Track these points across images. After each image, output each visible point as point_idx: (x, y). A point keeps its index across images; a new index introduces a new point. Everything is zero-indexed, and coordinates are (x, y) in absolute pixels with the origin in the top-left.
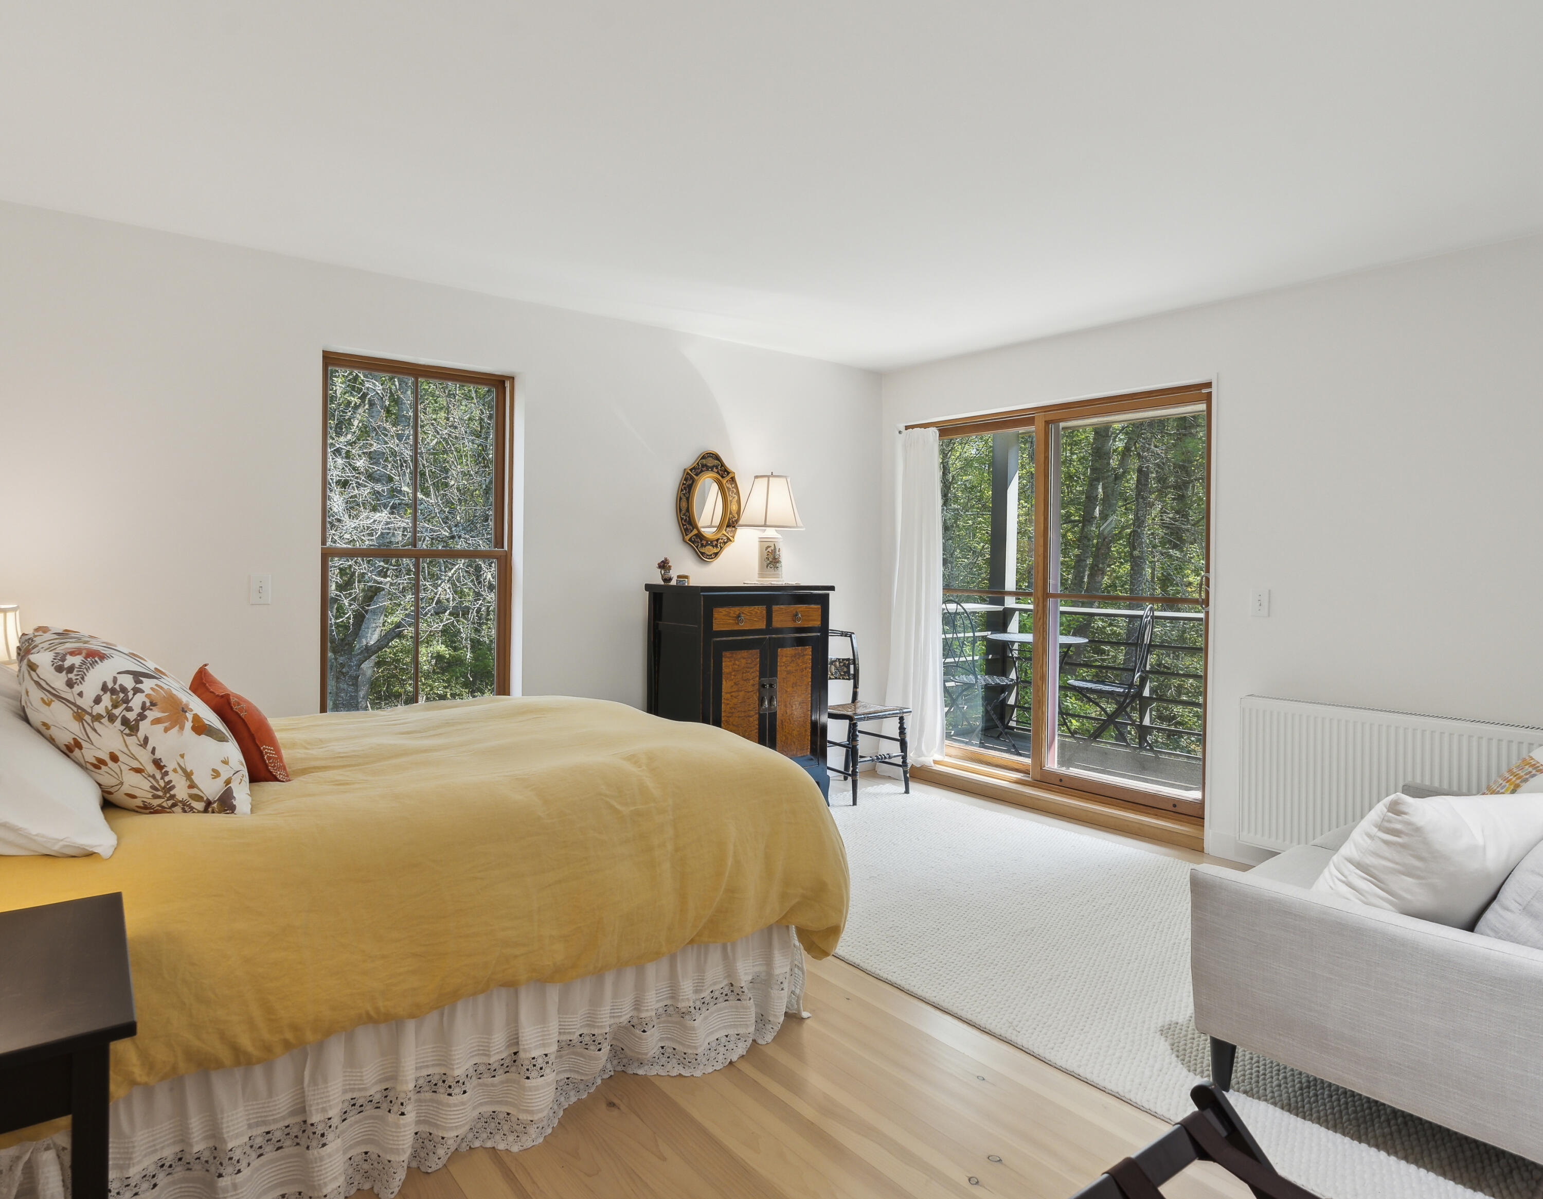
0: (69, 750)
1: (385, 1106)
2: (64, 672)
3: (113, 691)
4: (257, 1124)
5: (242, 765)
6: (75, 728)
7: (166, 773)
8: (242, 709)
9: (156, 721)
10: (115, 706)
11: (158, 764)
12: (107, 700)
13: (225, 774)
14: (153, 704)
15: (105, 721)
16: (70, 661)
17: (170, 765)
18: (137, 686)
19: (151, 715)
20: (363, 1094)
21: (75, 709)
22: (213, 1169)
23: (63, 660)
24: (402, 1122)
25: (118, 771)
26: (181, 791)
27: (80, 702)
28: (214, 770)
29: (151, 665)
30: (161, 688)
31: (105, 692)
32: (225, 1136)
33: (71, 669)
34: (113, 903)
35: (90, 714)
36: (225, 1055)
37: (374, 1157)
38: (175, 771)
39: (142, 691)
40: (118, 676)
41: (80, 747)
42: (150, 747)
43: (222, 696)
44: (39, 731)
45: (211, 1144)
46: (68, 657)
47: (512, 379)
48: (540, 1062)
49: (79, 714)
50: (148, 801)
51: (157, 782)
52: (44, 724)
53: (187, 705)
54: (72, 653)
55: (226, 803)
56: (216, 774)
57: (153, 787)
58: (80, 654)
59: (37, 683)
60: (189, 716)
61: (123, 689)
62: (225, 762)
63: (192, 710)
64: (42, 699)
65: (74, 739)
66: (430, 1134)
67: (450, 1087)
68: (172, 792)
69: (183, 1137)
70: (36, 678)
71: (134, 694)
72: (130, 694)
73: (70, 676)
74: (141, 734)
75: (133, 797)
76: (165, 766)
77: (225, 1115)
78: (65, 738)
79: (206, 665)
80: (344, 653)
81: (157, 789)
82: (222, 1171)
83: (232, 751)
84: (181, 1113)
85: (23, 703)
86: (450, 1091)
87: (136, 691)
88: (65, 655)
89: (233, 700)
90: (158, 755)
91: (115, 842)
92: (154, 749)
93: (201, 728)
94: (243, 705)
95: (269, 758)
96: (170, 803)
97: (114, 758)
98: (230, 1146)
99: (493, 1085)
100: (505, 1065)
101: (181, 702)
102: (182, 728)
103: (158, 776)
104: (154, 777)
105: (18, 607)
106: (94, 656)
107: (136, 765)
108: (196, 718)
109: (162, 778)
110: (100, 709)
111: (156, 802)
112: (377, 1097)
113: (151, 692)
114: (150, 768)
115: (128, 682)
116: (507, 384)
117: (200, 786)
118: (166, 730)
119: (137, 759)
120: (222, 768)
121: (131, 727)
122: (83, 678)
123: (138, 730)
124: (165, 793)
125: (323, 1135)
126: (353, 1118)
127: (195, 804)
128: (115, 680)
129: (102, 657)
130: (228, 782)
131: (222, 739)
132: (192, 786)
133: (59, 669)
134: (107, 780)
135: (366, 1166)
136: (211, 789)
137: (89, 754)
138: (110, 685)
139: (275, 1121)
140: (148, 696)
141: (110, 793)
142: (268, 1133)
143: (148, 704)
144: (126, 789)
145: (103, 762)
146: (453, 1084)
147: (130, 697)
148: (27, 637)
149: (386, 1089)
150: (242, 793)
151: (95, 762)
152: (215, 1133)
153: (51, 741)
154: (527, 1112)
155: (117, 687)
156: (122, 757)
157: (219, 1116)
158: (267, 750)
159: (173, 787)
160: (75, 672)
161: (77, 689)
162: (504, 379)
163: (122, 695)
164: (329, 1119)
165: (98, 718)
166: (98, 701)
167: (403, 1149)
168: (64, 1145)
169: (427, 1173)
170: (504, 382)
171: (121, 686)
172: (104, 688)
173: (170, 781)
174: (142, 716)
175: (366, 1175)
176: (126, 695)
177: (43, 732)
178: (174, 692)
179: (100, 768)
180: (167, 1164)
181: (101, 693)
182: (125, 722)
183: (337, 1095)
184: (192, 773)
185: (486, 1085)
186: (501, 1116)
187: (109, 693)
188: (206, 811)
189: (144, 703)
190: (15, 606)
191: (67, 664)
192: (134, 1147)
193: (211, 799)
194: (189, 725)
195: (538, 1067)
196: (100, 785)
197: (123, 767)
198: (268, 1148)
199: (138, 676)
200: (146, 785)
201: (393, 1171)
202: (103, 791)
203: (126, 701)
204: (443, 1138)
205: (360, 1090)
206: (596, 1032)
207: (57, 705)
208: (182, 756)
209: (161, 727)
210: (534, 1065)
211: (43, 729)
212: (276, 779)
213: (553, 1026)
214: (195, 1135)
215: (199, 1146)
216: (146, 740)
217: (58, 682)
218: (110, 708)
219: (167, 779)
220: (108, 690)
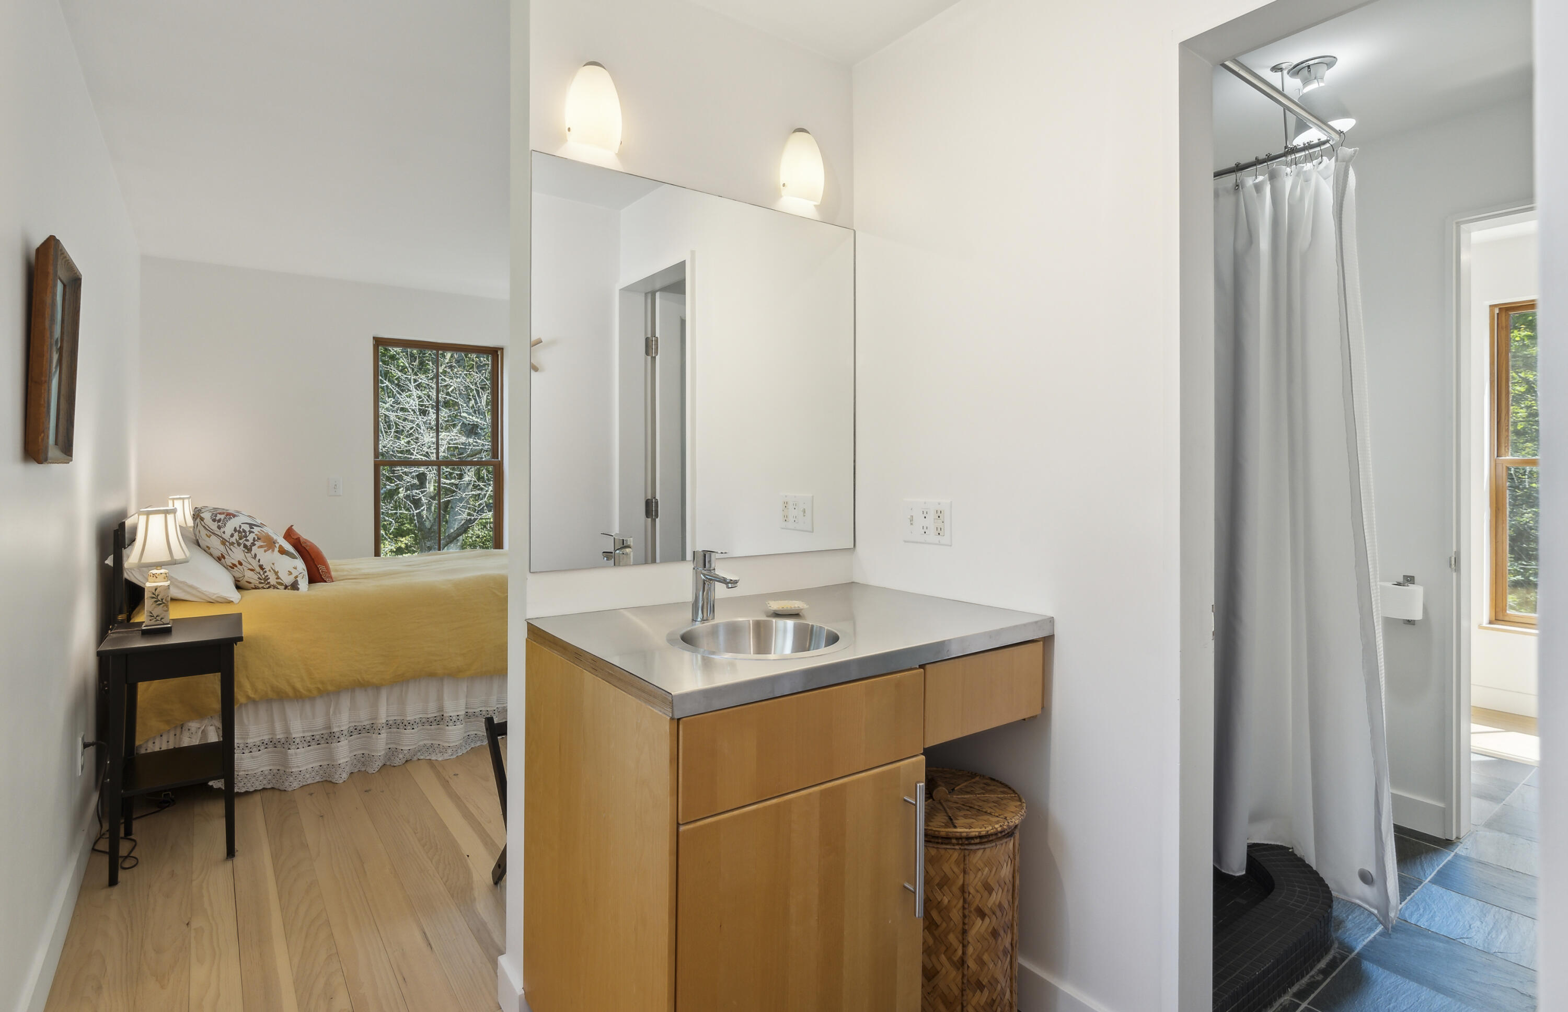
0: (220, 559)
1: (372, 731)
2: (216, 522)
3: (239, 532)
4: (308, 731)
5: (304, 570)
6: (222, 548)
7: (266, 572)
8: (307, 546)
9: (260, 547)
10: (240, 539)
11: (261, 567)
12: (236, 535)
13: (295, 573)
14: (259, 539)
15: (236, 545)
16: (219, 517)
17: (267, 568)
18: (251, 530)
19: (258, 543)
20: (360, 724)
21: (222, 539)
22: (286, 746)
23: (216, 516)
24: (379, 737)
25: (242, 570)
26: (273, 580)
27: (224, 536)
28: (289, 571)
29: (259, 521)
30: (263, 532)
31: (236, 532)
32: (292, 731)
33: (219, 521)
34: (239, 616)
35: (229, 542)
36: (291, 693)
37: (367, 755)
38: (270, 571)
39: (254, 533)
40: (242, 525)
41: (224, 558)
42: (257, 559)
43: (296, 539)
44: (205, 551)
45: (285, 736)
46: (218, 515)
47: (502, 349)
48: (454, 718)
49: (224, 542)
50: (257, 585)
51: (261, 576)
52: (207, 547)
53: (276, 540)
54: (220, 514)
55: (294, 586)
56: (290, 573)
57: (259, 578)
58: (223, 514)
59: (204, 527)
60: (277, 545)
61: (244, 531)
62: (295, 568)
63: (278, 543)
64: (206, 534)
65: (222, 554)
66: (396, 749)
67: (405, 725)
68: (268, 581)
69: (273, 731)
70: (204, 525)
71: (249, 534)
72: (248, 534)
73: (219, 524)
74: (253, 552)
75: (250, 583)
76: (265, 568)
77: (291, 723)
78: (217, 553)
79: (292, 526)
80: (431, 539)
81: (261, 579)
82: (290, 746)
83: (299, 565)
84: (272, 722)
85: (198, 538)
86: (405, 727)
87: (250, 532)
88: (217, 514)
89: (302, 541)
90: (261, 563)
91: (240, 598)
92: (259, 560)
93: (283, 551)
94: (309, 544)
95: (322, 571)
96: (267, 586)
97: (240, 564)
98: (294, 736)
99: (430, 730)
100: (437, 720)
101: (273, 539)
102: (273, 551)
103: (262, 573)
104: (259, 573)
105: (190, 497)
106: (230, 515)
107: (251, 567)
108: (280, 546)
109: (264, 574)
110: (233, 540)
111: (261, 586)
112: (368, 727)
113: (258, 533)
114: (258, 569)
115: (247, 528)
116: (499, 353)
117: (282, 578)
118: (265, 551)
119: (251, 565)
120: (293, 571)
121: (248, 549)
122: (225, 525)
123: (251, 550)
124: (265, 581)
125: (338, 738)
126: (355, 736)
127: (279, 587)
128: (240, 527)
129: (234, 516)
130: (296, 577)
131: (294, 557)
132: (278, 578)
133: (214, 520)
134: (238, 575)
135: (363, 759)
136: (288, 580)
137: (229, 561)
138: (238, 529)
139: (316, 731)
140: (256, 535)
141: (239, 581)
142: (313, 736)
143: (256, 539)
144: (246, 579)
145: (235, 565)
146: (407, 724)
147: (248, 535)
148: (198, 509)
149: (372, 724)
150: (303, 583)
151: (231, 565)
152: (287, 731)
153: (211, 555)
154: (446, 742)
155: (241, 530)
156: (244, 563)
157: (289, 723)
158: (321, 567)
159: (269, 578)
160: (221, 522)
161: (222, 530)
162: (496, 350)
163: (243, 534)
164: (342, 731)
165: (232, 544)
166: (232, 536)
167: (380, 750)
168: (218, 726)
169: (394, 766)
170: (497, 352)
171: (243, 529)
172: (235, 530)
173: (267, 576)
174: (253, 544)
175: (363, 764)
176: (246, 534)
177: (207, 551)
178: (270, 534)
179: (234, 568)
180: (265, 743)
181: (234, 532)
182: (245, 546)
183: (345, 721)
184: (278, 572)
185: (427, 730)
186: (436, 746)
187: (237, 533)
188: (285, 589)
189: (254, 538)
190: (189, 496)
191: (217, 518)
192: (249, 730)
193: (288, 585)
194: (277, 550)
195: (453, 721)
196: (234, 577)
197: (245, 568)
198: (313, 743)
199: (251, 526)
200: (256, 577)
201: (374, 760)
202: (235, 580)
203: (246, 537)
204: (402, 750)
205: (359, 722)
206: (488, 709)
207: (213, 537)
208: (273, 564)
209: (263, 549)
210: (451, 720)
211: (207, 549)
212: (325, 582)
213: (462, 702)
214: (278, 730)
215: (280, 736)
216: (255, 555)
217: (214, 526)
218: (238, 539)
219: (266, 574)
220: (237, 531)
